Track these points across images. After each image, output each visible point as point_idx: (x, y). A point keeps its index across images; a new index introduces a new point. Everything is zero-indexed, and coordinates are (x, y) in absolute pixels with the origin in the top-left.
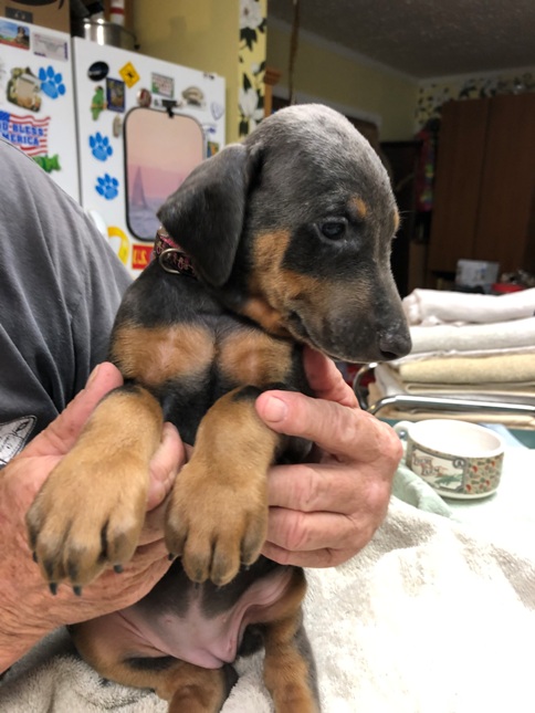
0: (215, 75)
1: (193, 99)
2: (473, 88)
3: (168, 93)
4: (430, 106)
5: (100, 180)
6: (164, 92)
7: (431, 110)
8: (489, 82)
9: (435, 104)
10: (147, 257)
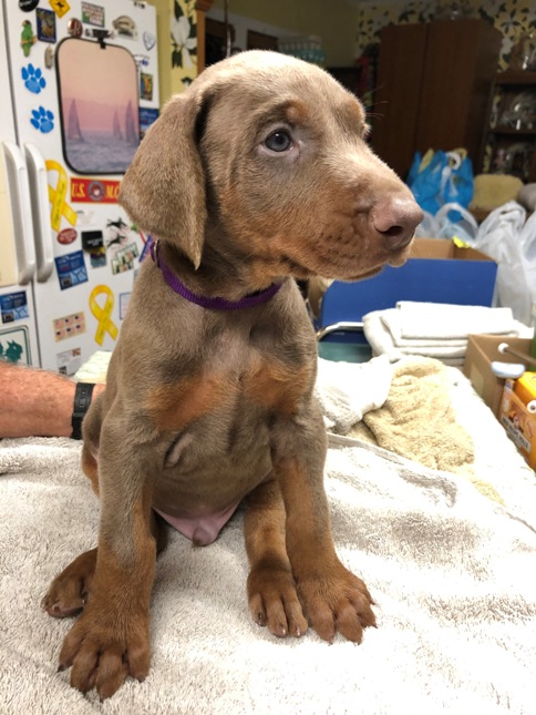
0: (145, 3)
1: (125, 28)
2: (412, 12)
3: (99, 23)
4: (370, 29)
5: (34, 112)
6: (94, 21)
7: (371, 34)
8: (428, 6)
9: (376, 28)
10: (85, 190)
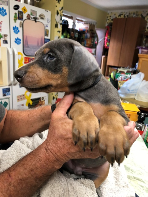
0: (48, 10)
1: (42, 17)
2: (122, 14)
5: (16, 39)
6: (34, 15)
9: (112, 18)
10: (28, 60)
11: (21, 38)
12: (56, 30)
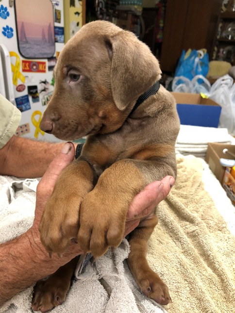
5: (4, 28)
10: (29, 66)
11: (12, 25)
12: (73, 10)
